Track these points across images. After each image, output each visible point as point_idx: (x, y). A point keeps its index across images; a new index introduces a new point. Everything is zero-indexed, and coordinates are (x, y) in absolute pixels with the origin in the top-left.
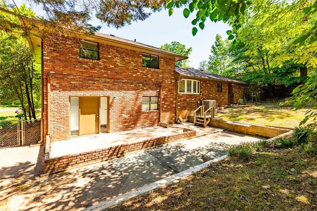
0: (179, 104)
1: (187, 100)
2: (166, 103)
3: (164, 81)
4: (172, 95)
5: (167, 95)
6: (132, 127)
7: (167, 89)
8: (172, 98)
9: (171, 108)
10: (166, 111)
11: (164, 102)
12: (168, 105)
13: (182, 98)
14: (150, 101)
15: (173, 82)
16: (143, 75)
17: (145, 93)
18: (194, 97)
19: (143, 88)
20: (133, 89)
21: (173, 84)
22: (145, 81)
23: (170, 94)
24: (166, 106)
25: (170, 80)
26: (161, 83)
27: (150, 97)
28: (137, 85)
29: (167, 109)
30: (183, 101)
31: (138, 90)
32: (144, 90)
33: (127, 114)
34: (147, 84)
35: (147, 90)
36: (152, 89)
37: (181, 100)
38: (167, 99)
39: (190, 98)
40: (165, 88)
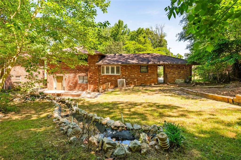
0: (101, 80)
1: (108, 78)
2: (92, 80)
3: (90, 68)
4: (96, 75)
5: (92, 75)
6: (74, 90)
7: (92, 72)
8: (96, 77)
9: (95, 83)
10: (92, 84)
11: (90, 79)
12: (93, 81)
13: (103, 77)
14: (83, 78)
15: (96, 68)
16: (78, 66)
17: (80, 74)
18: (114, 77)
19: (79, 72)
20: (74, 73)
21: (96, 69)
22: (80, 68)
23: (94, 75)
24: (92, 81)
25: (94, 67)
26: (88, 69)
27: (83, 76)
28: (76, 71)
29: (92, 83)
30: (104, 79)
31: (76, 73)
32: (79, 73)
33: (72, 84)
34: (81, 70)
35: (81, 73)
36: (83, 73)
37: (102, 78)
38: (92, 77)
39: (110, 77)
40: (91, 71)
